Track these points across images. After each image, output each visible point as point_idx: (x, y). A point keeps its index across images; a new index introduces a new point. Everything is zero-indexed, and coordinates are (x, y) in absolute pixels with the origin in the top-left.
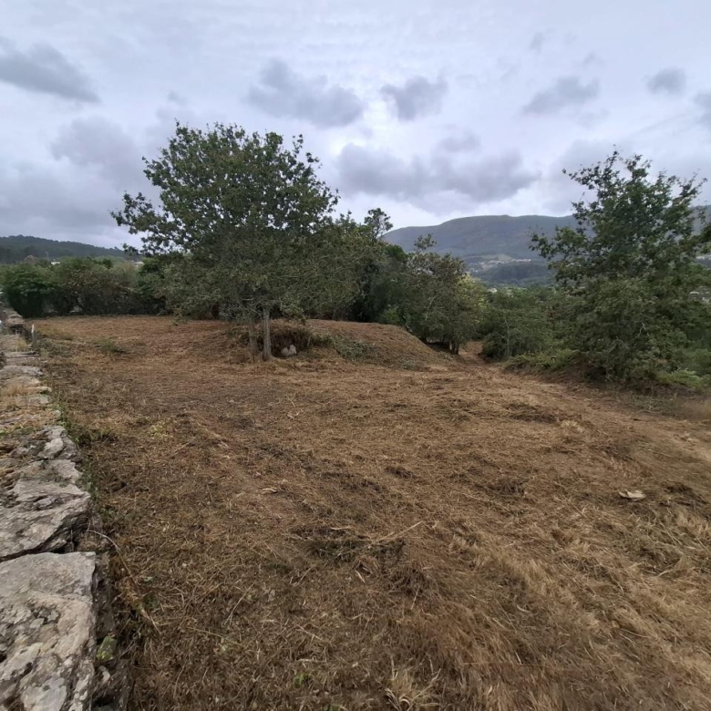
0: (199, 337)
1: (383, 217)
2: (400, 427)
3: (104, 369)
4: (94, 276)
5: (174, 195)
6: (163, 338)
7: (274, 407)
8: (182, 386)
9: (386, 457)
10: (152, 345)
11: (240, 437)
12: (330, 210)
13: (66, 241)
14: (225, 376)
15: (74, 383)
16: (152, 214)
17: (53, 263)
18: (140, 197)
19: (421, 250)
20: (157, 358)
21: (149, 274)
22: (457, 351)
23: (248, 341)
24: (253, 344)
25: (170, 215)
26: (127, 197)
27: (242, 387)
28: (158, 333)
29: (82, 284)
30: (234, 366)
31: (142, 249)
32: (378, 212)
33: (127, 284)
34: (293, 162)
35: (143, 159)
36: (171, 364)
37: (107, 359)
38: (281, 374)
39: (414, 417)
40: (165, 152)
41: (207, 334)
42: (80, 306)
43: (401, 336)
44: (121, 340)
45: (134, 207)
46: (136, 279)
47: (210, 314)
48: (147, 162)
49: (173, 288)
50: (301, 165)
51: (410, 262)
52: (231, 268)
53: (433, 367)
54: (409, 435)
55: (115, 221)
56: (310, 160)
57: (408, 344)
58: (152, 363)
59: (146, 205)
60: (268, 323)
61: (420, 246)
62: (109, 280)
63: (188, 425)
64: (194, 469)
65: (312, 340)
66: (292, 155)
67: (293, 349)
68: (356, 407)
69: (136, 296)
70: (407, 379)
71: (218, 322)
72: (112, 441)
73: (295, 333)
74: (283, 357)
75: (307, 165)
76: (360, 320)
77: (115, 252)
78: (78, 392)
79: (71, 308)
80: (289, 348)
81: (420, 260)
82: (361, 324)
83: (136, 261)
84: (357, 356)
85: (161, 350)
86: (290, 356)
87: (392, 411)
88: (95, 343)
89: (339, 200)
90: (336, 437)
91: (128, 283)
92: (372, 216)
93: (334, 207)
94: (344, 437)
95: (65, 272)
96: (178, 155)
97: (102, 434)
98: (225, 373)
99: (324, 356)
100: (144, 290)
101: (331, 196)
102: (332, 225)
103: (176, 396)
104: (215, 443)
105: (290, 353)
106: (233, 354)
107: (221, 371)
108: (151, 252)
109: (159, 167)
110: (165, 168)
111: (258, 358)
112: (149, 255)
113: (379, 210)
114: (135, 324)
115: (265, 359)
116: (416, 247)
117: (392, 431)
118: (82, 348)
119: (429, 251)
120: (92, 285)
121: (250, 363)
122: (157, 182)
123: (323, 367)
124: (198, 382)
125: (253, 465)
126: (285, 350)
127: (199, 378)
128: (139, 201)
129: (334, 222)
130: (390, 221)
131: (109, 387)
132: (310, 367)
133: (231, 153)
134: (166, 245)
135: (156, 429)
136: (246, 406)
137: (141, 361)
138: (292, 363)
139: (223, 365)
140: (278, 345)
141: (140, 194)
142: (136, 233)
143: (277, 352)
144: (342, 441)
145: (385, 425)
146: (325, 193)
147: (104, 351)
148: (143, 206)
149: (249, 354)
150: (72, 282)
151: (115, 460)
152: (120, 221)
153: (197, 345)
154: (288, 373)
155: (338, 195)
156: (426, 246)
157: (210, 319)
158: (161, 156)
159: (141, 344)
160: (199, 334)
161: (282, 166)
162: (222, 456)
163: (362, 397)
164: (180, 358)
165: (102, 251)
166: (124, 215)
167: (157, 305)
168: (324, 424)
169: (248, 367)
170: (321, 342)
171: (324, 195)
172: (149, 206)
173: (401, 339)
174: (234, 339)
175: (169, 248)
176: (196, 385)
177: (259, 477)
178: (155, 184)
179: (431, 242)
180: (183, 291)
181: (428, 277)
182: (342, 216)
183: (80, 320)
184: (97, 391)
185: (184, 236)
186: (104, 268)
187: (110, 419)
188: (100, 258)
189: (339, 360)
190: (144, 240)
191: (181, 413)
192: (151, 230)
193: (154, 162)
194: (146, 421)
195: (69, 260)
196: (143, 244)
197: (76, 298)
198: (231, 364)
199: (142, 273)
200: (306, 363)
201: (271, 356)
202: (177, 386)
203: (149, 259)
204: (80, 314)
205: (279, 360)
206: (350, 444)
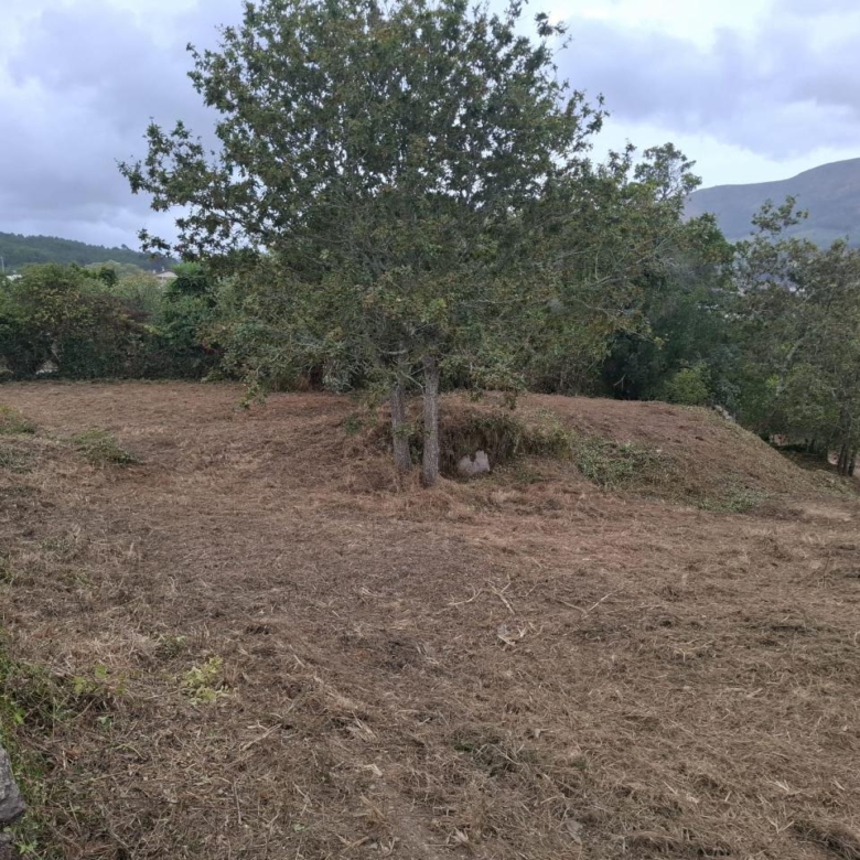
0: (284, 429)
1: (678, 163)
2: (804, 694)
3: (92, 502)
4: (83, 301)
5: (246, 126)
6: (212, 432)
7: (463, 612)
8: (252, 546)
9: (784, 787)
10: (189, 446)
11: (398, 704)
12: (580, 146)
13: (37, 234)
14: (345, 524)
15: (30, 534)
16: (201, 166)
17: (11, 278)
18: (181, 132)
19: (767, 233)
20: (199, 476)
21: (186, 297)
22: (852, 468)
23: (389, 440)
24: (400, 449)
25: (237, 170)
26: (153, 132)
27: (385, 554)
28: (202, 421)
29: (59, 318)
30: (360, 500)
31: (179, 242)
32: (668, 153)
33: (141, 317)
34: (505, 37)
35: (189, 48)
36: (228, 490)
37: (100, 477)
38: (461, 519)
39: (839, 666)
40: (230, 35)
41: (300, 423)
42: (55, 361)
43: (720, 432)
44: (131, 435)
45: (166, 151)
46: (159, 305)
47: (305, 381)
48: (195, 55)
49: (240, 327)
50: (523, 41)
51: (739, 261)
52: (367, 284)
53: (812, 510)
54: (834, 721)
55: (127, 183)
56: (545, 31)
57: (741, 452)
58: (188, 486)
59: (191, 147)
60: (433, 402)
61: (765, 225)
62: (109, 310)
63: (271, 660)
64: (294, 810)
65: (525, 439)
66: (503, 21)
67: (483, 460)
68: (667, 624)
69: (159, 341)
70: (761, 542)
71: (321, 398)
72: (99, 708)
73: (488, 425)
74: (462, 477)
75: (535, 42)
76: (620, 395)
77: (124, 254)
78: (37, 557)
79: (38, 363)
80: (473, 458)
81: (765, 258)
82: (624, 403)
83: (159, 271)
84: (622, 476)
85: (207, 459)
86: (477, 476)
87: (768, 643)
88: (79, 442)
89: (605, 120)
90: (633, 711)
91: (144, 315)
92: (652, 162)
93: (592, 138)
94: (652, 712)
95: (28, 293)
96: (257, 39)
97: (78, 689)
98: (341, 517)
99: (551, 478)
100: (174, 329)
101: (586, 111)
102: (589, 180)
103: (241, 574)
104: (339, 723)
105: (476, 469)
106: (357, 470)
107: (333, 510)
108: (194, 249)
109: (221, 64)
110: (230, 66)
111: (411, 479)
112: (189, 257)
113: (670, 147)
114: (157, 400)
115: (425, 483)
116: (757, 228)
117: (784, 703)
118: (51, 453)
119: (789, 234)
120: (78, 320)
121: (393, 491)
122: (215, 97)
123: (552, 504)
124: (288, 538)
125: (441, 801)
126: (465, 463)
127: (289, 529)
128: (176, 139)
129: (594, 170)
130: (694, 171)
131: (100, 545)
132: (523, 502)
133: (366, 29)
134: (225, 234)
135: (200, 677)
136: (396, 605)
137: (166, 483)
138: (483, 493)
139: (336, 496)
140: (451, 452)
141: (180, 124)
142: (165, 207)
143: (449, 468)
144: (650, 725)
145: (757, 684)
146: (572, 104)
147: (94, 461)
148: (184, 150)
149: (393, 472)
150: (43, 314)
151: (105, 769)
152: (136, 182)
153: (280, 450)
154: (476, 518)
155: (603, 108)
156: (780, 223)
157: (304, 390)
158: (223, 40)
159: (168, 444)
160: (285, 425)
161: (479, 50)
162: (361, 765)
163: (672, 594)
164: (246, 476)
165: (98, 253)
166: (144, 171)
167: (198, 360)
168: (592, 666)
169: (392, 502)
170: (542, 445)
171: (570, 111)
172: (197, 149)
173: (723, 441)
174: (358, 437)
175: (229, 240)
176: (281, 545)
177: (463, 846)
178: (210, 102)
179: (793, 216)
180: (262, 333)
181: (784, 295)
182: (614, 155)
183: (53, 390)
184: (75, 556)
185: (264, 214)
186: (102, 285)
187: (97, 644)
188: (95, 267)
189: (585, 488)
190: (181, 223)
191: (255, 621)
192: (195, 201)
193: (208, 54)
194: (178, 648)
195: (38, 270)
196: (179, 231)
197: (46, 344)
198: (354, 492)
199: (172, 295)
200: (514, 494)
201: (438, 477)
202: (243, 546)
203: (190, 266)
204: (54, 377)
205: (455, 485)
206: (673, 734)
